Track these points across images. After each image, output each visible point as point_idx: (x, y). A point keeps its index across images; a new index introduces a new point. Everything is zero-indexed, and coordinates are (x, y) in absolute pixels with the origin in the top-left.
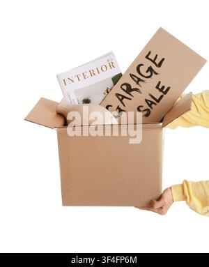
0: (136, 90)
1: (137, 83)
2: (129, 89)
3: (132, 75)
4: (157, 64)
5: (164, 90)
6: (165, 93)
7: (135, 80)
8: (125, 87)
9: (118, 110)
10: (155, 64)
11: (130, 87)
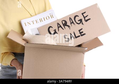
0: (69, 26)
1: (71, 23)
2: (65, 24)
3: (70, 19)
4: (86, 19)
5: (82, 34)
6: (82, 35)
7: (70, 21)
8: (64, 22)
9: (54, 31)
10: (85, 19)
11: (67, 23)
